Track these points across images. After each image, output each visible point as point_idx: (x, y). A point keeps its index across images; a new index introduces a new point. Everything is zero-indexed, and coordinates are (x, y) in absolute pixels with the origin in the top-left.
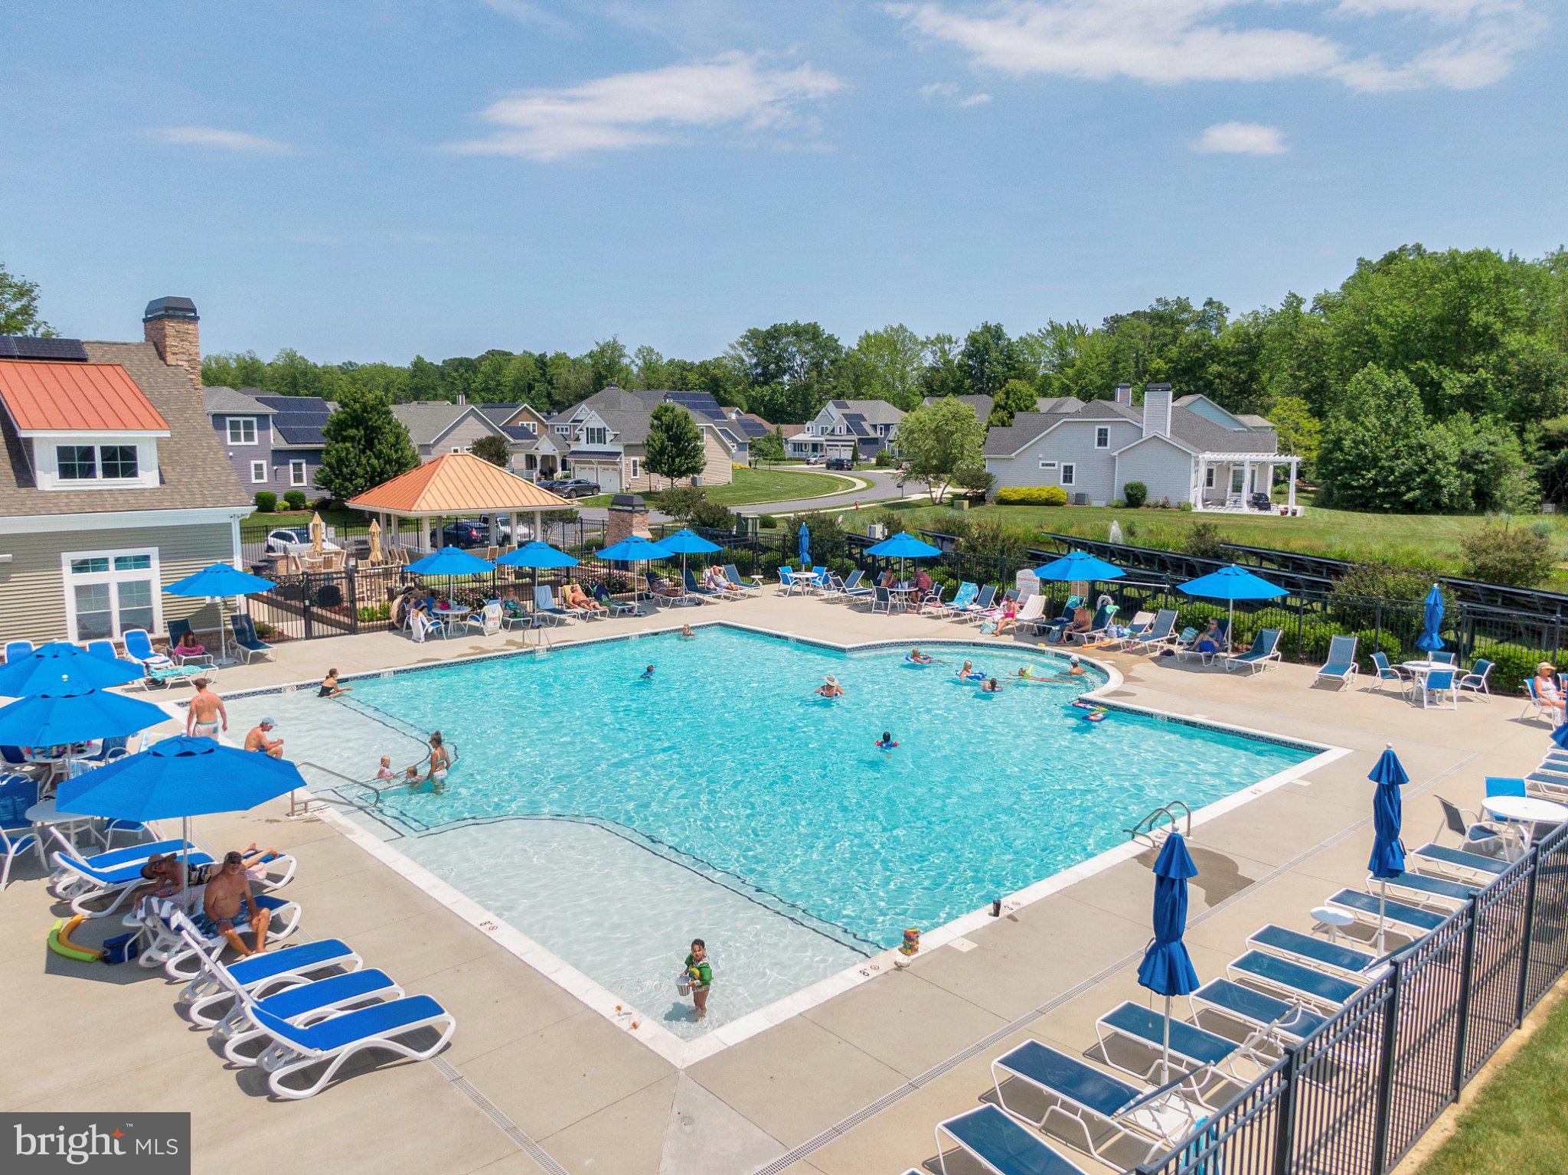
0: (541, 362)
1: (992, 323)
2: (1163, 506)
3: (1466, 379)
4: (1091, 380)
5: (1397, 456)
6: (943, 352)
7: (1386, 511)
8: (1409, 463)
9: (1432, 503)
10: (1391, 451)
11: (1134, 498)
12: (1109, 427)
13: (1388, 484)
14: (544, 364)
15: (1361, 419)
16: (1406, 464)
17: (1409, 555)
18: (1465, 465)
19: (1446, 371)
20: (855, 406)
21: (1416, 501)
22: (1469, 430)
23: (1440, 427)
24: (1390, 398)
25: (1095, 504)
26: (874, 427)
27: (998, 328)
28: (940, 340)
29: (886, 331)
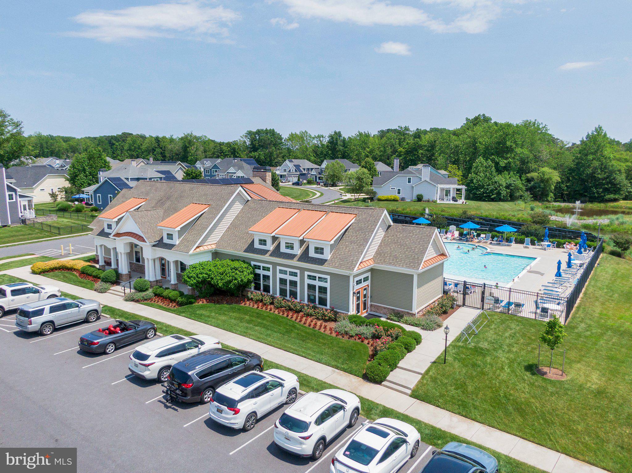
0: (157, 139)
1: (337, 131)
2: (428, 201)
3: (505, 161)
4: (377, 153)
5: (489, 185)
6: (320, 141)
7: (486, 201)
8: (492, 187)
9: (499, 199)
10: (488, 183)
11: (420, 199)
12: (411, 177)
13: (487, 193)
14: (159, 141)
15: (478, 174)
16: (491, 187)
17: (503, 215)
18: (508, 187)
19: (500, 159)
20: (296, 162)
21: (494, 198)
22: (508, 177)
23: (500, 176)
24: (486, 167)
25: (407, 200)
26: (304, 169)
27: (339, 132)
28: (319, 137)
29: (300, 133)
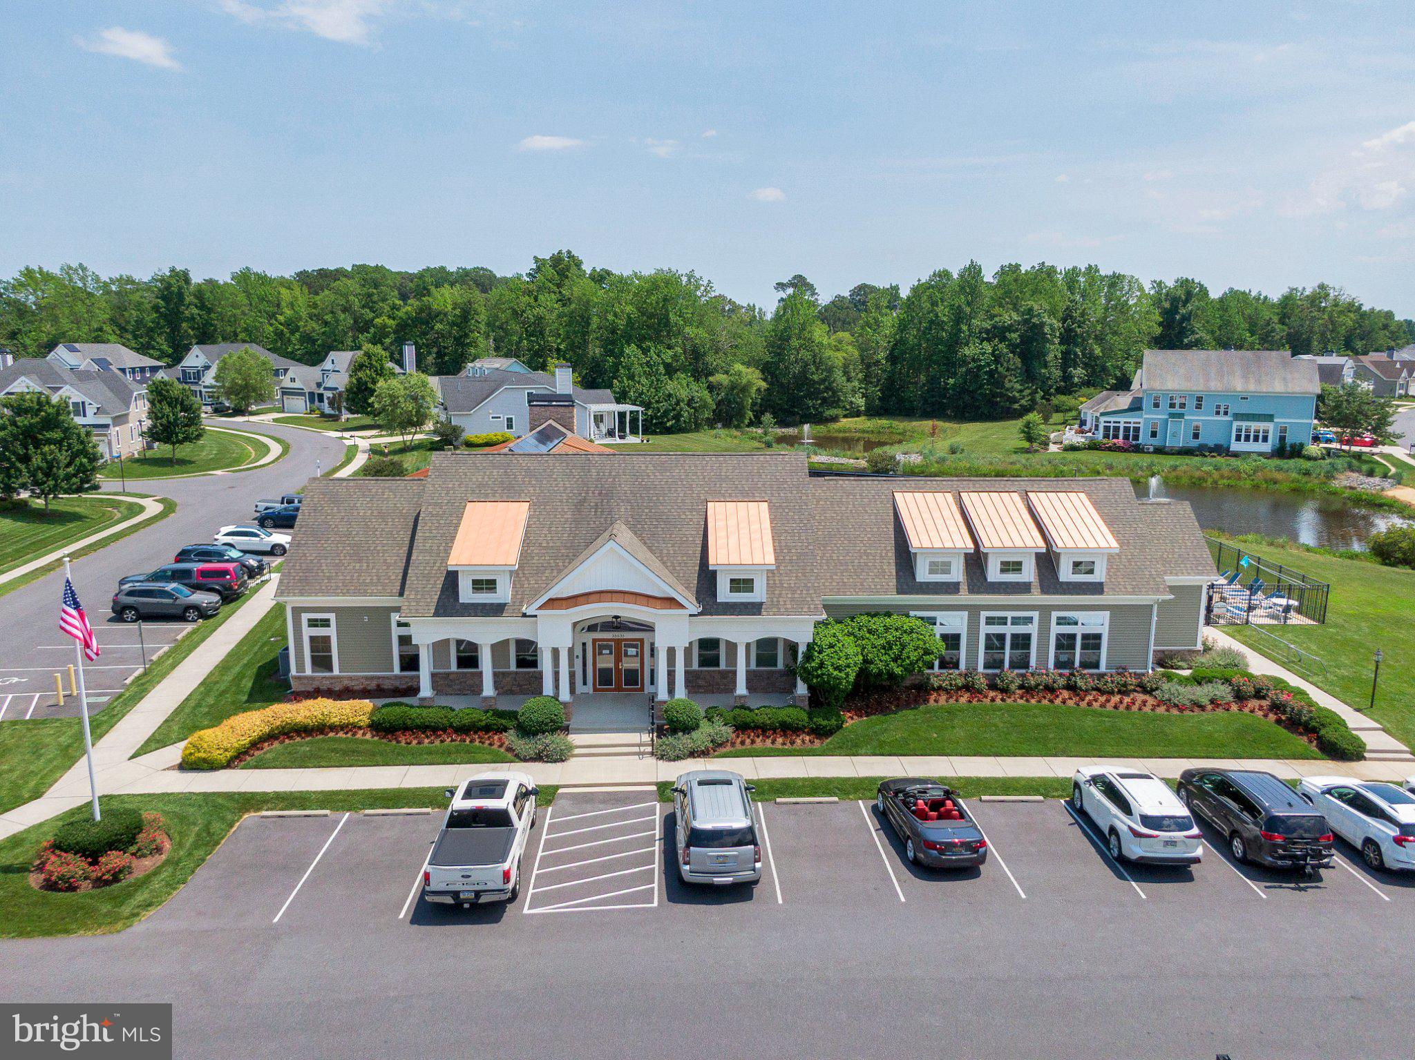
5: (659, 401)
8: (666, 404)
9: (678, 428)
12: (534, 391)
13: (657, 418)
21: (671, 426)
23: (673, 381)
